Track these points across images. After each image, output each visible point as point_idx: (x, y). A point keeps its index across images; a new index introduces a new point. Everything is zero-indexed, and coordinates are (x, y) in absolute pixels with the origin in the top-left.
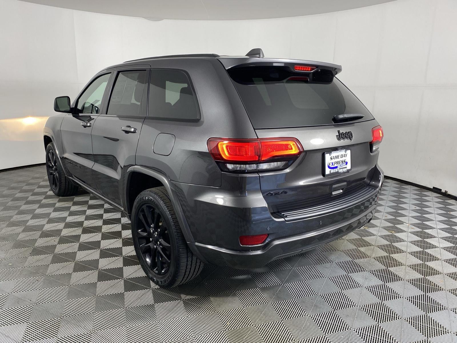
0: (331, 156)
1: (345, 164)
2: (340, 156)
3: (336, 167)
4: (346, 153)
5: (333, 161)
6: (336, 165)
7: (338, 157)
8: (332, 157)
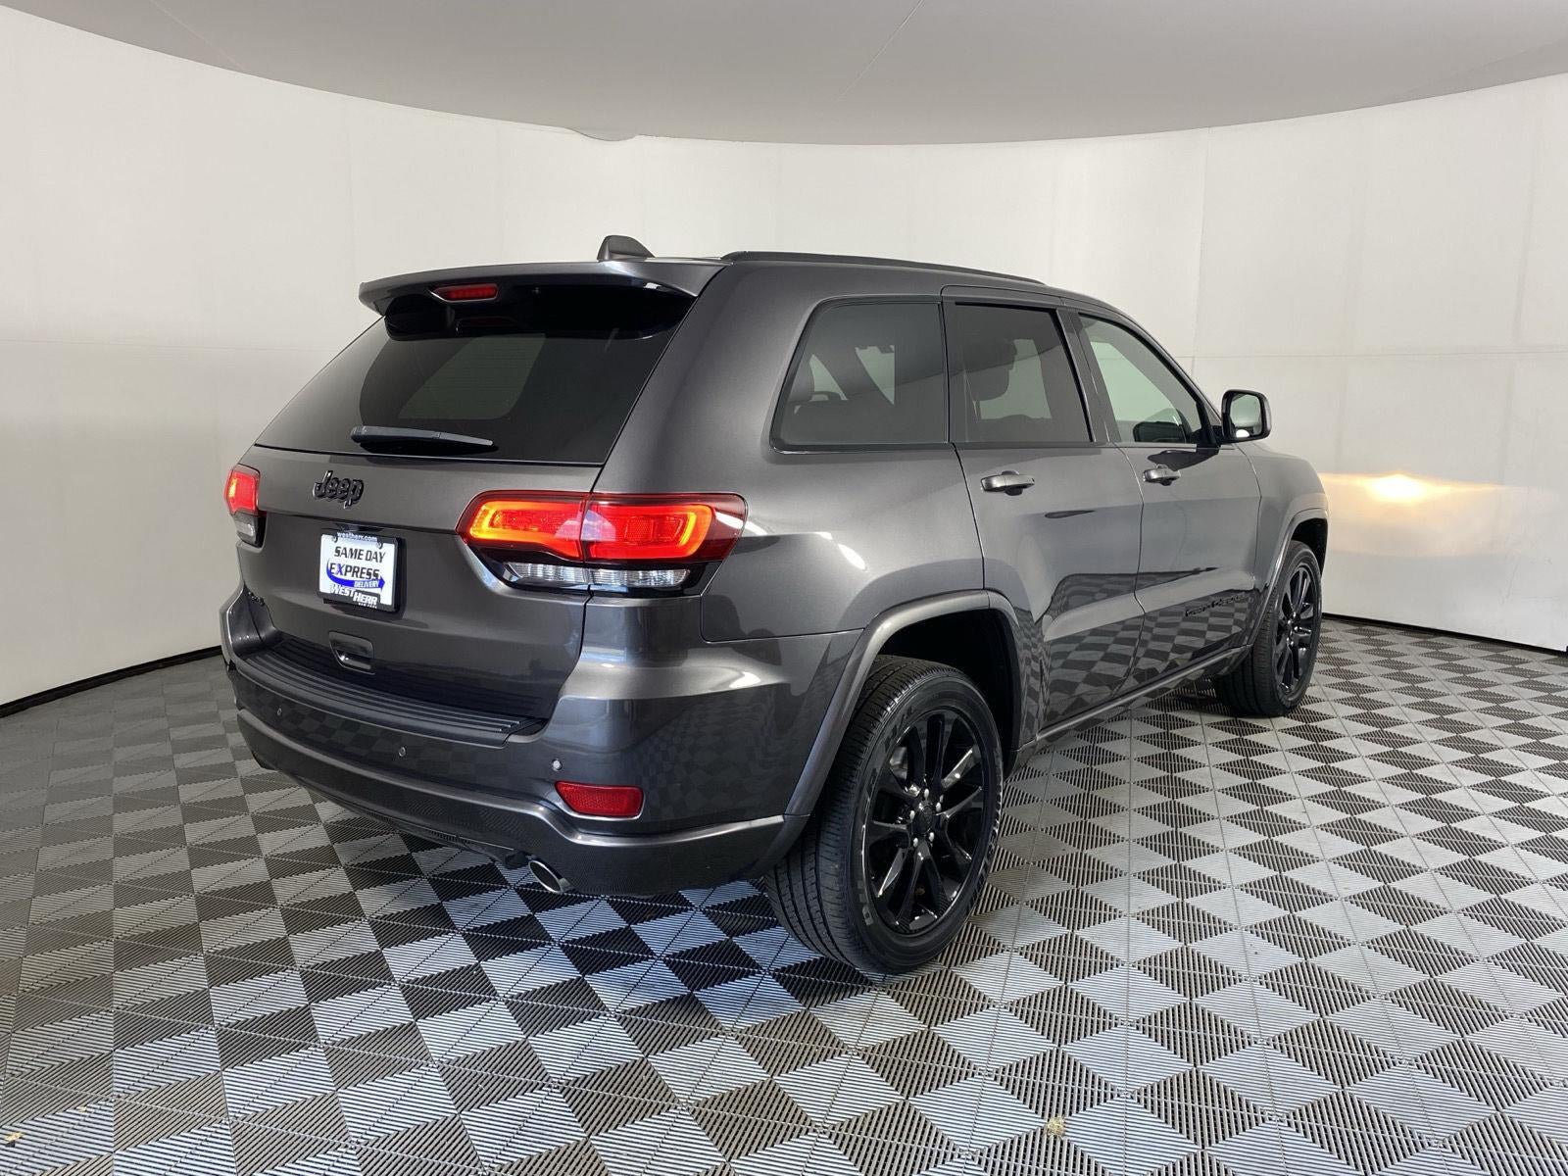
0: (337, 545)
1: (377, 583)
2: (364, 553)
3: (350, 583)
4: (382, 551)
5: (343, 561)
6: (349, 577)
7: (360, 554)
8: (341, 550)
